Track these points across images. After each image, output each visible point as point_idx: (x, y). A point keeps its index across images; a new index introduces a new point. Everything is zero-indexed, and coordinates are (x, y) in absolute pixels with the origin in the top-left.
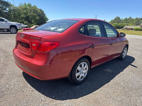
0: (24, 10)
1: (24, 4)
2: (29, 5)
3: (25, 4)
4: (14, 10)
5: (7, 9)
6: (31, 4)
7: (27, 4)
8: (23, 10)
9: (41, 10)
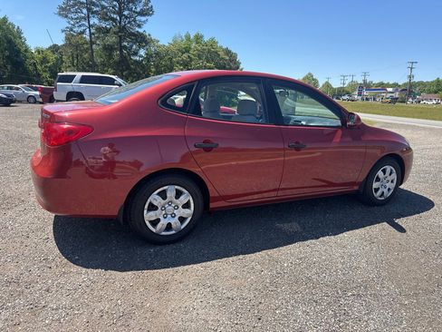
0: (183, 53)
1: (186, 36)
2: (198, 38)
3: (188, 38)
4: (157, 54)
5: (142, 52)
6: (202, 37)
7: (192, 37)
8: (180, 54)
9: (228, 52)
